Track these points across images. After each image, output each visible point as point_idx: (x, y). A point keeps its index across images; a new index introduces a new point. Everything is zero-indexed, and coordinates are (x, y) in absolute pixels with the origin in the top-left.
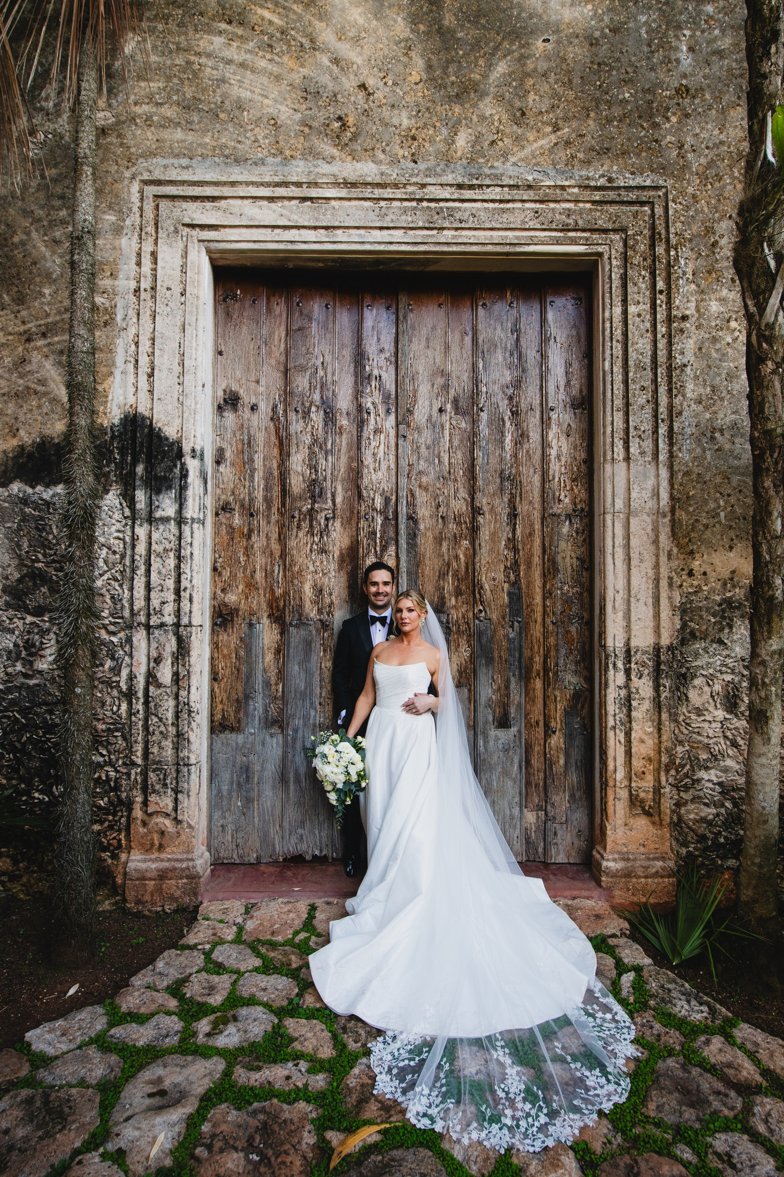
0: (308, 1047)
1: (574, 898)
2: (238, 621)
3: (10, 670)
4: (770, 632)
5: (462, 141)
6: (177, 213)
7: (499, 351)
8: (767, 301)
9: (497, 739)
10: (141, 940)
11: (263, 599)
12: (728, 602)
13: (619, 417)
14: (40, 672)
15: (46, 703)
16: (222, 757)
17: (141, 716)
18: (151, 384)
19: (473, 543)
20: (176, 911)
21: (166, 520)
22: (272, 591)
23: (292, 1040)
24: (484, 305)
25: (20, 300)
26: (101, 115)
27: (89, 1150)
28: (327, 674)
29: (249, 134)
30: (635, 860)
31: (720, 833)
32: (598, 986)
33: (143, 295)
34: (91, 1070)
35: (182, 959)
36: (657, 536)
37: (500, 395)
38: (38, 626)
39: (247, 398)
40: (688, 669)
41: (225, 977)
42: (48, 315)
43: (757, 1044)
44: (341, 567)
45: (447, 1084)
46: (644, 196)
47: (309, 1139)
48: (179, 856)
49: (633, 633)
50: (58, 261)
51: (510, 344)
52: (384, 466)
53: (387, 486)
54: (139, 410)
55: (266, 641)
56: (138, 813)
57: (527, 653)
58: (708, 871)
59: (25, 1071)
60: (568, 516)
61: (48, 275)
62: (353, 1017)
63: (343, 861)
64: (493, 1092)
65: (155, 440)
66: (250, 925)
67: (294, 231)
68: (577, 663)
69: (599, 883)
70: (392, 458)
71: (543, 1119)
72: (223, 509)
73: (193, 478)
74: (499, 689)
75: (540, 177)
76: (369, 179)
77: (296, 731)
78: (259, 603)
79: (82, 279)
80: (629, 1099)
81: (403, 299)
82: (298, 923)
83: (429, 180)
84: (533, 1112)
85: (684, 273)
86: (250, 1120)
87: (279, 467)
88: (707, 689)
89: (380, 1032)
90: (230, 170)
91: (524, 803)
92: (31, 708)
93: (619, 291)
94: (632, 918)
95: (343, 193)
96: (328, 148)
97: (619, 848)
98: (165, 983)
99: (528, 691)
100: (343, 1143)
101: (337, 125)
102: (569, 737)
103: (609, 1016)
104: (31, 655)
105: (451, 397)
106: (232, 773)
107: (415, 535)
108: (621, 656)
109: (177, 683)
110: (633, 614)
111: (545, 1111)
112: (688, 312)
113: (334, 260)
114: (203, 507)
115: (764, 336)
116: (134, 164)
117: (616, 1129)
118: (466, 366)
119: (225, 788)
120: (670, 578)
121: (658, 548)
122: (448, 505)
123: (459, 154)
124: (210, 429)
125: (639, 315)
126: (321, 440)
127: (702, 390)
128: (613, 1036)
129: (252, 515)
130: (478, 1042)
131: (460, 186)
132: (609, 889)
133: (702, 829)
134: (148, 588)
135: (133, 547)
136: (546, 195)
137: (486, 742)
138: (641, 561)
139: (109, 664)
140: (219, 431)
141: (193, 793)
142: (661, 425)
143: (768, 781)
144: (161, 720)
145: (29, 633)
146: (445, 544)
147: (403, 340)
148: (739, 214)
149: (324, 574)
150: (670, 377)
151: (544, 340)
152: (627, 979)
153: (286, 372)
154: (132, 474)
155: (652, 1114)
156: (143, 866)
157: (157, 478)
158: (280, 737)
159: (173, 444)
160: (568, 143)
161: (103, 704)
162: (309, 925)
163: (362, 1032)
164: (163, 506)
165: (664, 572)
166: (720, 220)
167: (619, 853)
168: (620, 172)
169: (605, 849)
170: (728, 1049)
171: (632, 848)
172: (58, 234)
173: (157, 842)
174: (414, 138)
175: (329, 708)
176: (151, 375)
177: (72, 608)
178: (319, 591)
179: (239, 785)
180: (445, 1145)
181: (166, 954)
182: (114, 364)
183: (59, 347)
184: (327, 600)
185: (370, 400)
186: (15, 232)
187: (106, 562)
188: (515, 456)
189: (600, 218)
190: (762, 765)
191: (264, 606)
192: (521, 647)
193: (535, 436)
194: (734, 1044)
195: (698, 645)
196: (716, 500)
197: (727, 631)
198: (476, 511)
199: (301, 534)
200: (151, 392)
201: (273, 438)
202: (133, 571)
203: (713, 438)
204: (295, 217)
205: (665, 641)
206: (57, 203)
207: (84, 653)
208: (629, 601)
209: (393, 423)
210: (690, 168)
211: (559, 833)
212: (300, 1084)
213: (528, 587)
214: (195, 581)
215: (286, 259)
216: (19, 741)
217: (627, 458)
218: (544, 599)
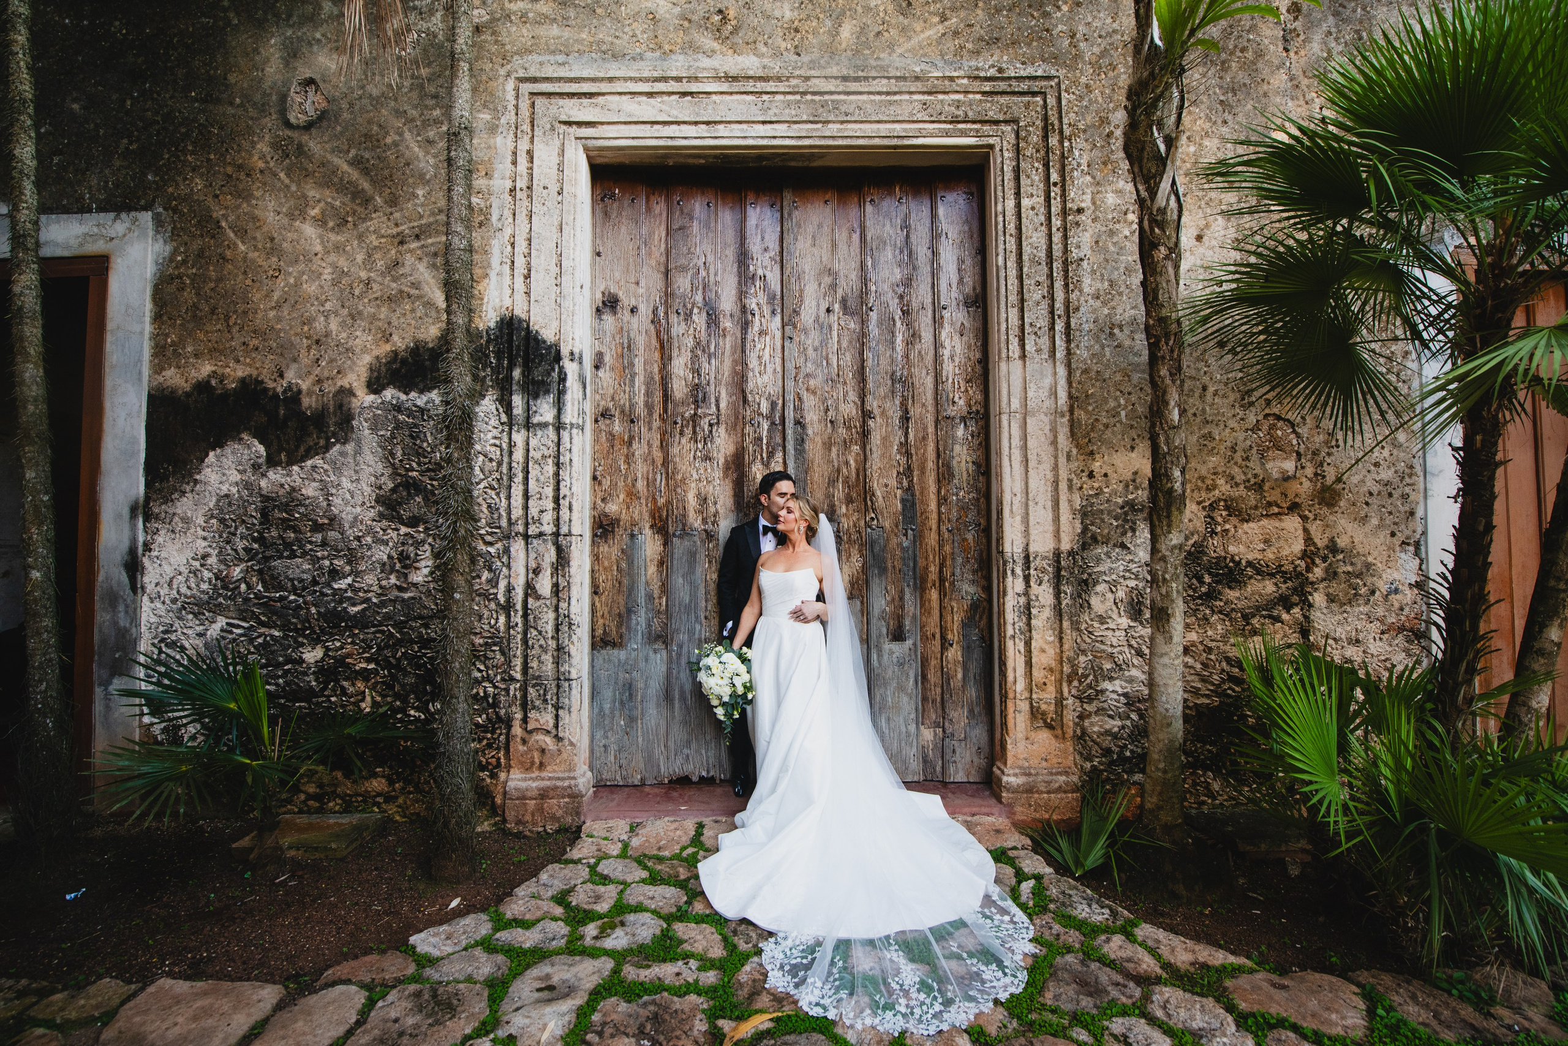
0: (699, 948)
1: (973, 815)
2: (619, 531)
3: (384, 583)
4: (1169, 526)
5: (847, 32)
6: (553, 110)
7: (888, 248)
8: (1157, 185)
9: (891, 653)
10: (523, 858)
11: (645, 509)
12: (1131, 505)
13: (1014, 314)
14: (415, 585)
15: (421, 617)
16: (603, 674)
17: (520, 629)
18: (528, 286)
19: (864, 448)
20: (558, 832)
21: (544, 425)
22: (654, 500)
23: (681, 942)
24: (872, 200)
25: (393, 202)
26: (476, 12)
27: (479, 1036)
28: (712, 587)
29: (627, 29)
30: (1037, 774)
31: (1125, 746)
32: (995, 891)
33: (519, 194)
34: (478, 968)
35: (566, 871)
36: (1056, 437)
37: (890, 294)
38: (412, 537)
39: (626, 301)
40: (1090, 575)
41: (611, 887)
42: (421, 217)
43: (1158, 941)
44: (726, 476)
45: (841, 979)
46: (1036, 86)
47: (700, 1026)
48: (560, 775)
49: (1032, 538)
50: (432, 161)
51: (900, 241)
52: (769, 369)
53: (774, 389)
54: (516, 312)
55: (649, 553)
56: (517, 730)
57: (921, 563)
58: (1114, 785)
59: (411, 969)
60: (963, 419)
61: (422, 176)
62: (745, 921)
63: (731, 782)
64: (886, 984)
65: (532, 343)
66: (635, 842)
67: (674, 127)
68: (974, 572)
69: (999, 799)
70: (778, 360)
71: (938, 1007)
72: (602, 415)
73: (572, 382)
74: (893, 600)
75: (927, 68)
76: (751, 73)
77: (680, 646)
78: (641, 513)
79: (459, 176)
80: (1025, 989)
81: (788, 196)
82: (685, 840)
83: (812, 73)
84: (928, 1001)
85: (1079, 165)
86: (641, 1011)
87: (660, 371)
88: (1109, 595)
89: (771, 934)
90: (607, 65)
91: (921, 718)
92: (406, 622)
93: (1012, 184)
94: (1036, 835)
95: (725, 87)
96: (708, 42)
97: (1020, 763)
98: (550, 894)
99: (923, 602)
100: (735, 1029)
101: (717, 18)
102: (967, 650)
103: (1007, 918)
104: (405, 567)
105: (839, 296)
106: (614, 691)
107: (803, 440)
108: (1020, 562)
109: (557, 595)
110: (1031, 518)
111: (940, 1000)
112: (1083, 205)
113: (716, 157)
114: (582, 413)
115: (1156, 221)
116: (509, 62)
117: (1012, 1015)
118: (854, 264)
119: (607, 706)
120: (1070, 480)
121: (1056, 449)
122: (837, 408)
123: (844, 45)
124: (588, 332)
125: (1033, 208)
126: (704, 343)
127: (1099, 285)
128: (1010, 936)
129: (632, 421)
130: (871, 943)
131: (845, 79)
132: (1010, 806)
133: (1107, 742)
134: (526, 496)
135: (511, 453)
136: (934, 86)
137: (880, 656)
138: (1039, 462)
139: (486, 575)
140: (598, 335)
141: (574, 709)
142: (1058, 321)
143: (1171, 682)
144: (540, 633)
145: (403, 544)
146: (834, 450)
147: (789, 239)
148: (1129, 98)
149: (708, 482)
150: (1066, 271)
151: (935, 236)
152: (1027, 887)
153: (667, 273)
154: (509, 378)
155: (1049, 1003)
156: (523, 785)
157: (534, 382)
158: (664, 653)
159: (550, 347)
160: (956, 33)
161: (481, 617)
162: (697, 840)
163: (754, 935)
164: (541, 411)
165: (1063, 474)
166: (1115, 110)
167: (1020, 768)
168: (1010, 62)
169: (1005, 764)
170: (1129, 946)
171: (1034, 762)
172: (431, 134)
173: (537, 761)
174: (797, 30)
175: (715, 622)
176: (527, 277)
177: (451, 511)
178: (703, 500)
179: (622, 703)
180: (839, 1030)
181: (550, 867)
182: (489, 266)
183: (433, 249)
184: (712, 510)
185: (754, 301)
186: (387, 133)
187: (482, 470)
188: (907, 357)
189: (990, 109)
190: (1165, 665)
191: (646, 516)
192: (915, 556)
193: (927, 336)
194: (1135, 941)
195: (1100, 550)
196: (1116, 399)
197: (1129, 534)
198: (866, 415)
199: (684, 441)
200: (528, 294)
201: (654, 342)
202: (510, 479)
203: (1112, 334)
204: (675, 112)
205: (1065, 546)
206: (431, 102)
207: (462, 558)
208: (1027, 505)
209: (779, 325)
210: (1082, 58)
211: (958, 751)
212: (690, 980)
213: (922, 493)
214: (574, 489)
215: (666, 156)
216: (394, 657)
217: (1023, 357)
218: (939, 505)
